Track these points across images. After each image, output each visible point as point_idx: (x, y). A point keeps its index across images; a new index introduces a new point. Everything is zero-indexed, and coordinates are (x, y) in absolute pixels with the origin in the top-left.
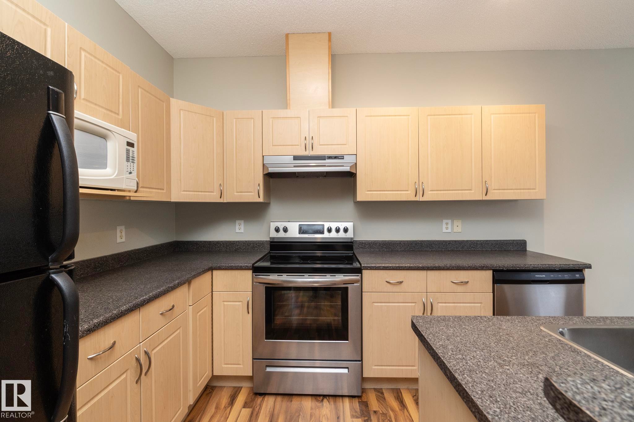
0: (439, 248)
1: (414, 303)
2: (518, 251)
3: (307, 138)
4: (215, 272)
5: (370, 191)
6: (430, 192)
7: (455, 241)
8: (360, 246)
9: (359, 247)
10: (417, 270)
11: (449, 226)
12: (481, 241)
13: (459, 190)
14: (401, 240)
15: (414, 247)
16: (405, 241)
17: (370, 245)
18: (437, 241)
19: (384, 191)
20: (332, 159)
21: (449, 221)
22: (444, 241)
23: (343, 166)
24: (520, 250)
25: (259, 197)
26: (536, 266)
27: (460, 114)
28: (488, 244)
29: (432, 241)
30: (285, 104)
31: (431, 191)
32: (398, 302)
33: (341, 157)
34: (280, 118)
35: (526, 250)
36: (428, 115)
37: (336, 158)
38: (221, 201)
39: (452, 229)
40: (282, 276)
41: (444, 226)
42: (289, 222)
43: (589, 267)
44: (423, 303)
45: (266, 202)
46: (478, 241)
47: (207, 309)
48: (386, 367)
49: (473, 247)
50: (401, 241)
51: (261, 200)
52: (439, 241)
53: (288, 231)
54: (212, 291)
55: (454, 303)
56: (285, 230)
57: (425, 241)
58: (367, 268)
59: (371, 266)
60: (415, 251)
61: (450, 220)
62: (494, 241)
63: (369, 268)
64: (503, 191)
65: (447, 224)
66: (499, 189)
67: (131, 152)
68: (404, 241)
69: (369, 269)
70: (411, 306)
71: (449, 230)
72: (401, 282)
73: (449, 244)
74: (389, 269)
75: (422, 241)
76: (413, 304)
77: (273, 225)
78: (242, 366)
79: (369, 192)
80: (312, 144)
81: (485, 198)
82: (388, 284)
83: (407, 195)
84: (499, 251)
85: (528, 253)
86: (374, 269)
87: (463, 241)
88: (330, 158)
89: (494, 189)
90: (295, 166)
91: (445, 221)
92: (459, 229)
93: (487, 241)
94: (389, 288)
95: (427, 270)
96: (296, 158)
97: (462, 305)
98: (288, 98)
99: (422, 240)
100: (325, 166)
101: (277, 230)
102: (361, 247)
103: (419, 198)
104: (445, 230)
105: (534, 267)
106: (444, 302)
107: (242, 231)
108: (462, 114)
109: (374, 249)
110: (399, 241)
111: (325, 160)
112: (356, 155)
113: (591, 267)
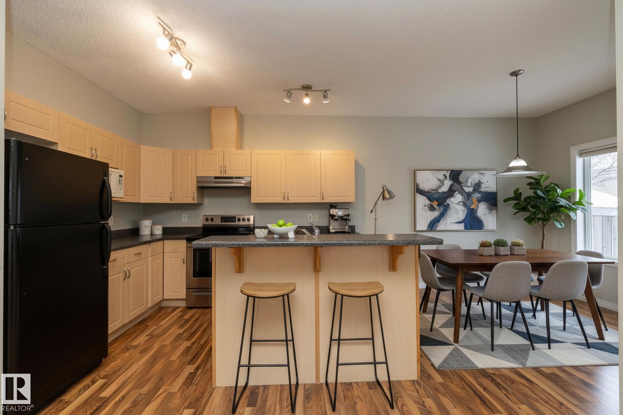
3: (222, 167)
4: (165, 241)
11: (312, 218)
13: (308, 197)
19: (267, 197)
20: (237, 179)
21: (312, 215)
25: (194, 200)
30: (210, 146)
31: (292, 197)
33: (242, 178)
34: (207, 154)
35: (355, 232)
36: (291, 155)
37: (239, 178)
38: (171, 202)
39: (314, 219)
41: (309, 218)
45: (198, 203)
47: (161, 261)
51: (195, 202)
53: (214, 221)
54: (163, 252)
56: (212, 220)
64: (332, 198)
65: (310, 216)
66: (330, 197)
67: (121, 180)
71: (312, 220)
78: (180, 293)
79: (258, 198)
80: (225, 170)
81: (322, 201)
83: (279, 200)
88: (235, 178)
89: (327, 197)
90: (215, 183)
96: (216, 178)
100: (233, 183)
101: (207, 220)
103: (286, 201)
104: (309, 220)
107: (186, 221)
108: (310, 155)
111: (233, 179)
112: (251, 177)
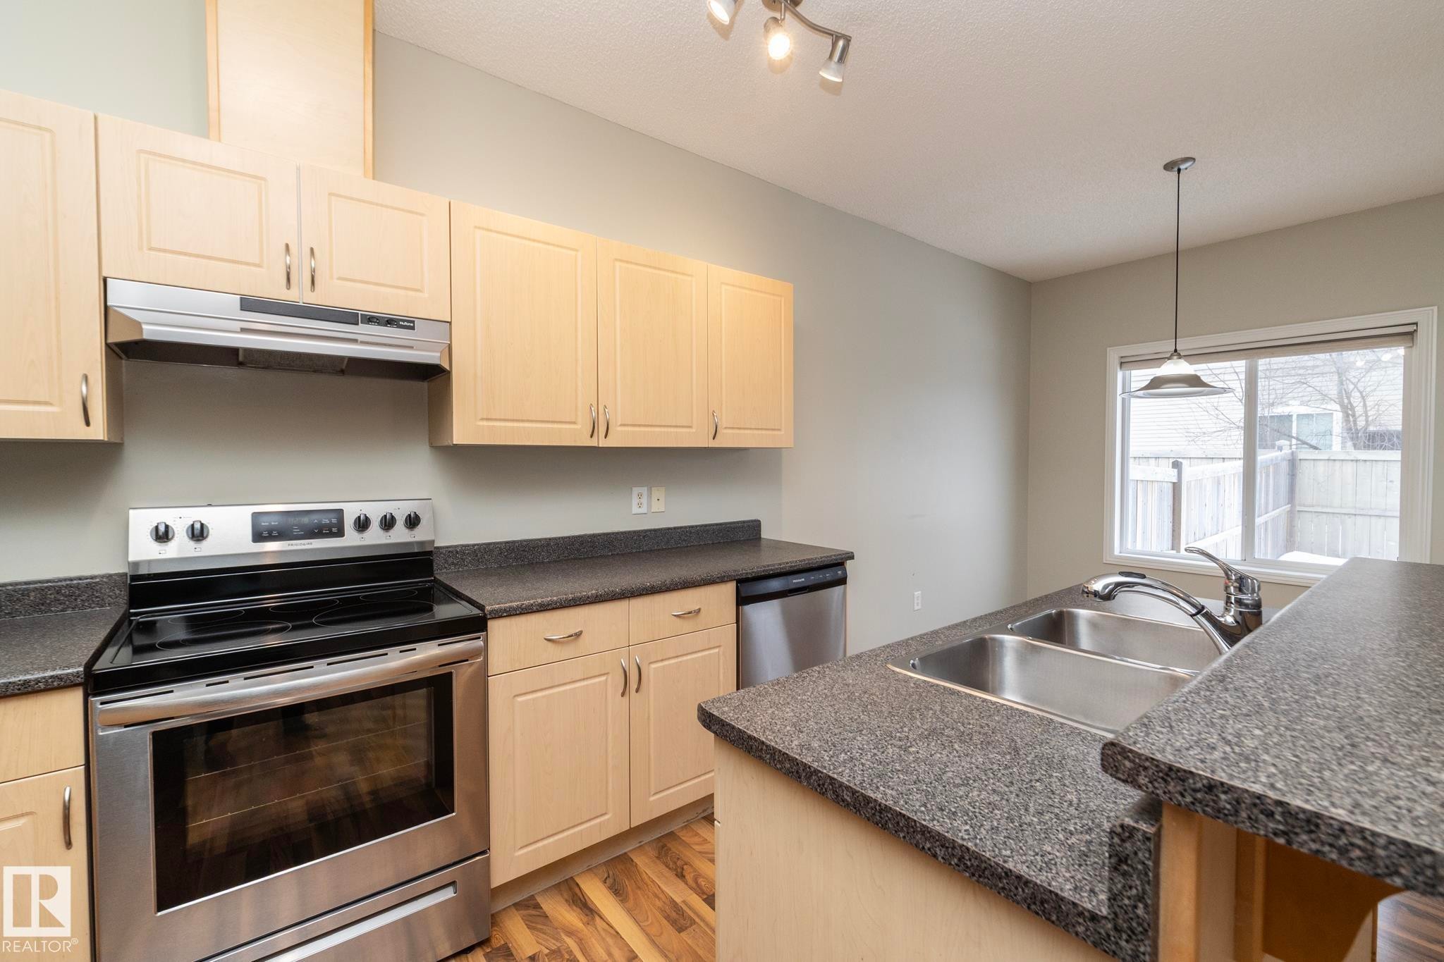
0: (626, 546)
1: (604, 674)
2: (751, 540)
3: (293, 249)
5: (488, 419)
6: (620, 429)
7: (655, 530)
8: (451, 560)
9: (446, 561)
10: (612, 600)
11: (644, 500)
12: (697, 526)
13: (670, 426)
14: (548, 536)
15: (578, 550)
16: (559, 538)
17: (477, 556)
18: (622, 533)
19: (523, 421)
20: (379, 324)
21: (644, 490)
22: (634, 532)
23: (411, 348)
24: (753, 539)
25: (88, 424)
26: (793, 564)
27: (673, 272)
28: (708, 531)
29: (613, 533)
30: (200, 119)
31: (621, 425)
32: (571, 680)
33: (406, 323)
34: (184, 161)
35: (761, 538)
36: (616, 260)
37: (390, 322)
39: (649, 505)
40: (227, 682)
41: (635, 500)
42: (210, 505)
43: (851, 557)
44: (621, 671)
45: (113, 440)
46: (692, 527)
48: (545, 842)
49: (684, 540)
50: (550, 539)
52: (625, 532)
53: (207, 537)
55: (677, 657)
56: (198, 534)
57: (599, 535)
58: (499, 615)
59: (510, 607)
60: (580, 559)
61: (646, 488)
62: (717, 524)
63: (505, 614)
64: (737, 431)
65: (640, 496)
66: (733, 428)
68: (555, 539)
69: (505, 616)
70: (600, 682)
71: (644, 510)
72: (578, 635)
73: (644, 537)
74: (553, 609)
75: (594, 536)
76: (603, 678)
77: (142, 521)
79: (485, 423)
80: (313, 271)
81: (711, 444)
82: (550, 644)
83: (570, 434)
84: (724, 542)
85: (763, 542)
86: (517, 614)
87: (669, 529)
88: (370, 319)
89: (726, 428)
90: (243, 330)
91: (636, 490)
92: (658, 506)
93: (706, 526)
94: (554, 652)
95: (629, 597)
96: (249, 304)
97: (689, 657)
98: (212, 103)
99: (592, 533)
100: (355, 341)
101: (163, 535)
102: (453, 563)
103: (600, 441)
104: (635, 510)
105: (791, 567)
106: (661, 659)
108: (677, 273)
109: (486, 564)
110: (546, 539)
111: (357, 324)
112: (450, 323)
113: (854, 556)
